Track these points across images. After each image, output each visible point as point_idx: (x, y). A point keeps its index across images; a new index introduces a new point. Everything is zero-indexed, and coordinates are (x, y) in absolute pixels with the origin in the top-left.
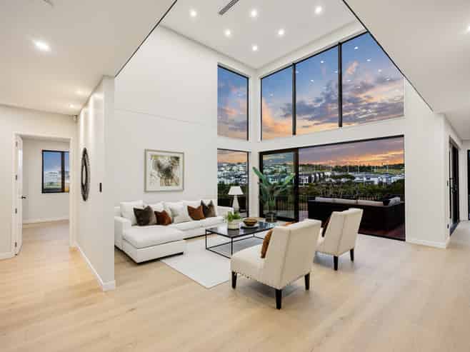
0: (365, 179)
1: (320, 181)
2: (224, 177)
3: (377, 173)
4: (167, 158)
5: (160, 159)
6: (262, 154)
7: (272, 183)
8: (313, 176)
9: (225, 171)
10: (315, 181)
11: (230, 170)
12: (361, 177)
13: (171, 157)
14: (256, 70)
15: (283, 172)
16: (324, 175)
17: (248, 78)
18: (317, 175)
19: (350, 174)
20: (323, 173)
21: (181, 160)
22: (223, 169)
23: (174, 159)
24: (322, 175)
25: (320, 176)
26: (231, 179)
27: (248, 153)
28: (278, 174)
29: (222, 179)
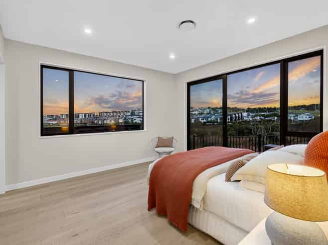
1: (239, 119)
7: (202, 121)
10: (235, 120)
15: (208, 114)
18: (237, 115)
20: (241, 113)
28: (205, 115)
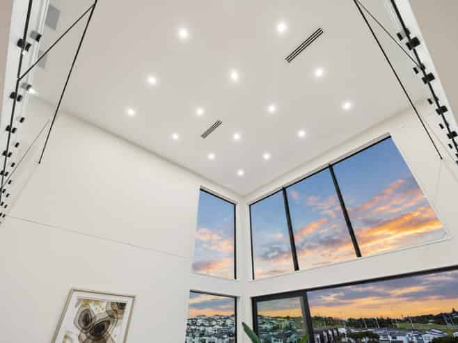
0: (390, 338)
2: (215, 335)
3: (401, 329)
4: (104, 305)
5: (92, 307)
6: (255, 301)
8: (325, 334)
9: (217, 327)
11: (223, 325)
12: (385, 336)
13: (112, 304)
14: (244, 197)
16: (338, 332)
17: (235, 205)
19: (370, 330)
21: (128, 308)
22: (214, 323)
23: (116, 307)
24: (335, 332)
25: (333, 333)
26: (223, 338)
27: (236, 298)
29: (212, 337)
